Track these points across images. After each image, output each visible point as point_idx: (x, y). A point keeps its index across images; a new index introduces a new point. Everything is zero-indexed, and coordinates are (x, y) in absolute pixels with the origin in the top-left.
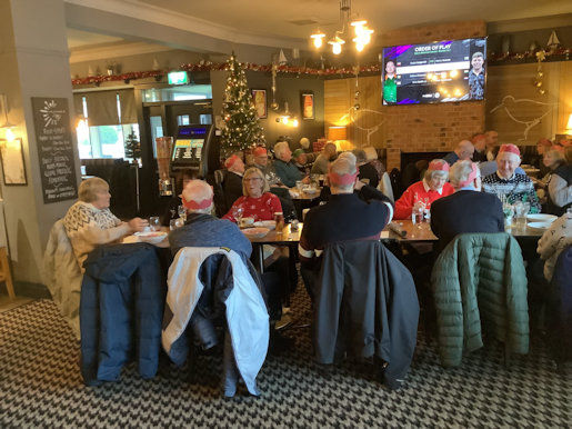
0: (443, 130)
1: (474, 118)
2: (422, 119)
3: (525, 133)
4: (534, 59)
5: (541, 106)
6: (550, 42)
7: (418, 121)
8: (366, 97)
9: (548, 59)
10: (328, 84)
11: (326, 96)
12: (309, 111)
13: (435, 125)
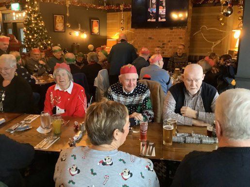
0: (163, 44)
1: (181, 38)
2: (153, 37)
3: (212, 49)
5: (222, 33)
7: (150, 38)
10: (109, 15)
11: (108, 22)
12: (96, 30)
13: (159, 41)
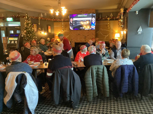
0: (85, 37)
1: (93, 34)
3: (105, 38)
4: (107, 20)
5: (109, 31)
6: (111, 16)
7: (79, 34)
8: (65, 27)
9: (110, 20)
10: (55, 23)
11: (54, 26)
12: (50, 31)
13: (83, 36)
